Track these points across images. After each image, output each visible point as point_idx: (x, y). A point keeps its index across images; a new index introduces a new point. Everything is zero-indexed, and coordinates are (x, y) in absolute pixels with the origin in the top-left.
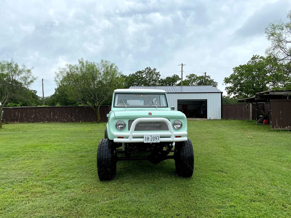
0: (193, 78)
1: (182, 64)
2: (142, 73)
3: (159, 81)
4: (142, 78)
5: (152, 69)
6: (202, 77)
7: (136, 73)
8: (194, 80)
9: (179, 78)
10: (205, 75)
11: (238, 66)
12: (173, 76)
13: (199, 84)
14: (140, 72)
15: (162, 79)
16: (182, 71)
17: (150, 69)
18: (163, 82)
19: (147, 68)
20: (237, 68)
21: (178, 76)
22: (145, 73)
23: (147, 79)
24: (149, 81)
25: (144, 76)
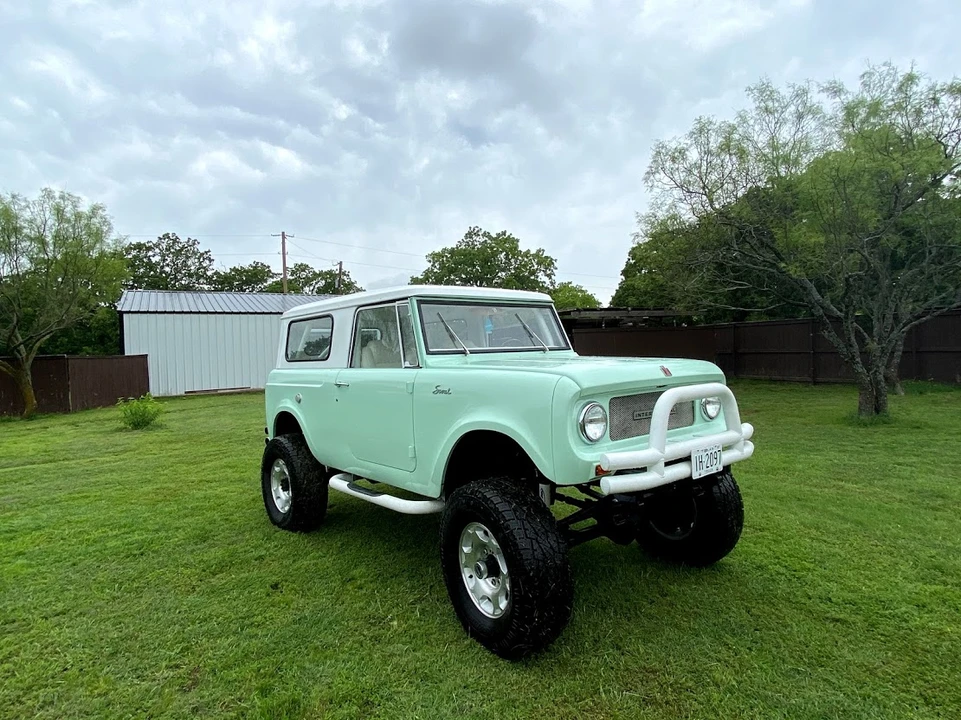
0: (303, 275)
1: (283, 233)
2: (149, 249)
3: (211, 278)
4: (151, 266)
5: (183, 239)
6: (330, 273)
7: (128, 250)
8: (308, 281)
9: (270, 271)
10: (341, 269)
11: (438, 250)
12: (251, 265)
13: (322, 291)
14: (139, 247)
15: (216, 273)
16: (284, 254)
17: (176, 241)
18: (222, 283)
19: (166, 236)
20: (436, 254)
21: (269, 267)
22: (157, 250)
23: (167, 269)
24: (176, 277)
25: (154, 260)
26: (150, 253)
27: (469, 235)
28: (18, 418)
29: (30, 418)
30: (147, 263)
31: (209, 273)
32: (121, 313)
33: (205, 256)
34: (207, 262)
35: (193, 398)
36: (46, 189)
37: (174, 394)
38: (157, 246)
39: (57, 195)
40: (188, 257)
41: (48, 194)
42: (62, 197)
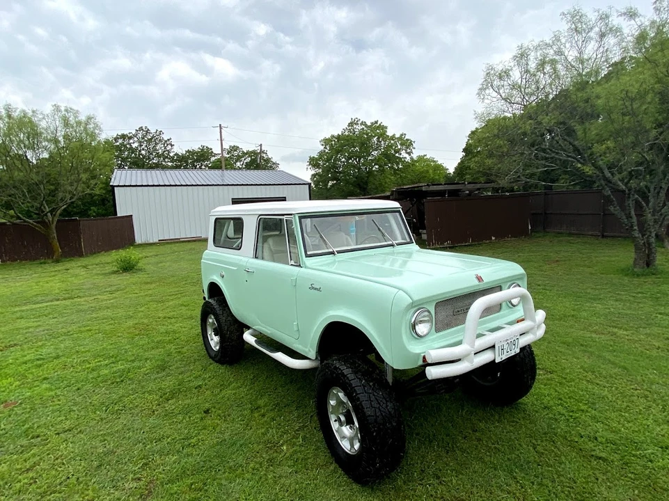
0: (236, 153)
1: (220, 125)
2: (130, 138)
3: (173, 157)
4: (133, 150)
5: (153, 131)
6: (254, 152)
7: (116, 139)
8: (239, 158)
9: (212, 152)
10: (261, 149)
11: (328, 136)
12: (199, 148)
13: (249, 166)
14: (123, 137)
15: (176, 154)
16: (221, 140)
17: (148, 131)
18: (180, 161)
19: (141, 129)
20: (327, 139)
21: (211, 149)
22: (136, 139)
23: (143, 152)
24: (149, 158)
25: (134, 146)
26: (131, 141)
27: (351, 124)
28: (50, 261)
29: (57, 261)
30: (130, 149)
31: (172, 154)
32: (113, 187)
33: (168, 143)
34: (170, 146)
35: (164, 244)
36: (55, 105)
37: (151, 241)
38: (135, 136)
39: (63, 109)
40: (156, 144)
41: (57, 108)
42: (66, 110)
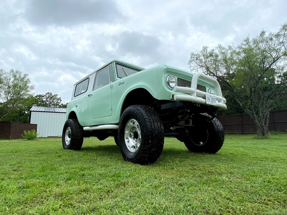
2: (43, 97)
3: (60, 106)
4: (43, 101)
5: (53, 94)
7: (36, 97)
14: (40, 96)
15: (62, 104)
17: (51, 94)
19: (48, 93)
22: (45, 97)
23: (48, 103)
24: (50, 105)
25: (44, 100)
26: (43, 98)
30: (42, 101)
31: (60, 104)
32: (31, 111)
33: (59, 99)
34: (60, 101)
35: (50, 138)
36: (12, 70)
37: (44, 137)
38: (45, 96)
39: (15, 71)
40: (54, 99)
41: (12, 71)
42: (16, 72)
